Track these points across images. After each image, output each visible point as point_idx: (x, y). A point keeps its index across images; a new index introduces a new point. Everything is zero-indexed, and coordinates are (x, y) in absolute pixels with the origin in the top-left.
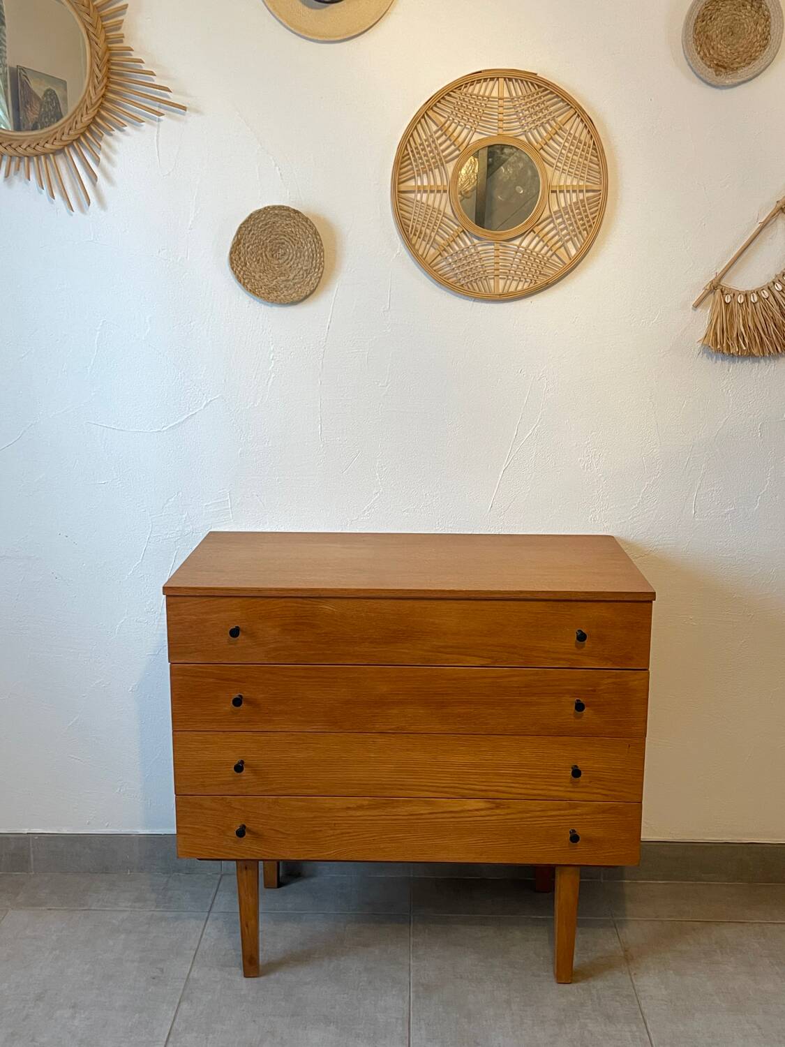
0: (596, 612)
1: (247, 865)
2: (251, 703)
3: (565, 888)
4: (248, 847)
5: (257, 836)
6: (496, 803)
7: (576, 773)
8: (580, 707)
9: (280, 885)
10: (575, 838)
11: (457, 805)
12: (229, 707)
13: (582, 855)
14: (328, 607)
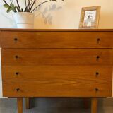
0: (101, 34)
1: (20, 98)
2: (20, 58)
3: (94, 103)
4: (20, 94)
5: (22, 91)
6: (78, 82)
7: (97, 74)
8: (98, 57)
9: (30, 108)
10: (97, 90)
11: (69, 83)
12: (15, 59)
13: (99, 94)
14: (38, 34)
